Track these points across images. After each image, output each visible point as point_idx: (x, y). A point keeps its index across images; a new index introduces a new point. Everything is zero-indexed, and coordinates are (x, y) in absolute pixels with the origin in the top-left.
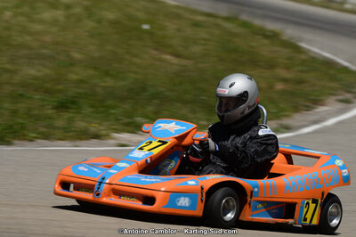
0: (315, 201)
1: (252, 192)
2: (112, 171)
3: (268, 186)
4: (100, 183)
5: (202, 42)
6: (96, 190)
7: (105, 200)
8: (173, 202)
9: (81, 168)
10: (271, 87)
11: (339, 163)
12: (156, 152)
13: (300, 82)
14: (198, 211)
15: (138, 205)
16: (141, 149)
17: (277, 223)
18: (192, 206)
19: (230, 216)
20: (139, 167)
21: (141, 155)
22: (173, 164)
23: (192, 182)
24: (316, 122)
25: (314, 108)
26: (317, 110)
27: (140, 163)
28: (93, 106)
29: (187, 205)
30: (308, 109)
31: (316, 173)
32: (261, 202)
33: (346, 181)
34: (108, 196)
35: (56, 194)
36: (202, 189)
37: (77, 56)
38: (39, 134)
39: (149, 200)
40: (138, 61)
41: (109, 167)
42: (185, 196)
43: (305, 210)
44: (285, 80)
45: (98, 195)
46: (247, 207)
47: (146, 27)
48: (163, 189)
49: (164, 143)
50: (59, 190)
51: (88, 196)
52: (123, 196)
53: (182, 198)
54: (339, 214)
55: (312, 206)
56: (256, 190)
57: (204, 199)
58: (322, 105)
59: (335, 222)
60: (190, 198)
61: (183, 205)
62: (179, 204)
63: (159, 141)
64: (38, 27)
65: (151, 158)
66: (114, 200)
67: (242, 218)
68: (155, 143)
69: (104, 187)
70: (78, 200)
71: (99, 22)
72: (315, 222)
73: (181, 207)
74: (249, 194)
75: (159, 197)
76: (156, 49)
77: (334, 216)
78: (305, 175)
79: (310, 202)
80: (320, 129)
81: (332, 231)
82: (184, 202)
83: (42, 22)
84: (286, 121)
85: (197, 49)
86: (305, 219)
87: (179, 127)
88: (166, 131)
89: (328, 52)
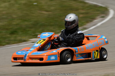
0: (97, 51)
1: (75, 51)
2: (28, 52)
3: (81, 49)
4: (25, 56)
5: (54, 6)
6: (24, 58)
7: (28, 61)
8: (49, 58)
9: (19, 52)
11: (104, 37)
12: (42, 43)
13: (87, 13)
14: (58, 60)
15: (38, 61)
16: (37, 43)
17: (86, 60)
18: (56, 59)
19: (69, 60)
20: (37, 49)
21: (37, 45)
22: (49, 46)
23: (54, 51)
24: (94, 25)
26: (94, 21)
27: (37, 47)
29: (54, 59)
30: (91, 21)
31: (96, 42)
32: (79, 54)
33: (107, 43)
34: (28, 60)
35: (12, 62)
36: (58, 53)
37: (14, 16)
39: (41, 59)
40: (34, 15)
41: (28, 51)
42: (53, 56)
43: (94, 54)
45: (25, 60)
46: (75, 56)
47: (36, 4)
48: (45, 55)
49: (45, 40)
50: (13, 60)
51: (22, 61)
52: (33, 59)
53: (52, 57)
54: (106, 53)
55: (97, 53)
56: (77, 50)
57: (59, 56)
58: (95, 19)
59: (105, 56)
60: (55, 56)
61: (53, 59)
62: (51, 59)
63: (43, 40)
65: (41, 45)
66: (31, 61)
67: (73, 60)
68: (42, 41)
69: (26, 57)
70: (21, 63)
72: (98, 57)
73: (52, 60)
74: (74, 52)
75: (44, 58)
76: (40, 10)
77: (105, 55)
78: (93, 43)
79: (96, 51)
81: (105, 60)
82: (53, 58)
83: (1, 7)
84: (85, 26)
85: (52, 8)
86: (95, 57)
87: (49, 34)
88: (45, 36)
89: (95, 2)
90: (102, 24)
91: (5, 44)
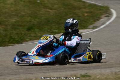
5: (57, 4)
10: (84, 15)
13: (91, 12)
24: (103, 24)
25: (100, 20)
28: (38, 29)
30: (98, 20)
37: (23, 13)
38: (28, 39)
40: (41, 12)
44: (87, 12)
47: (38, 1)
58: (101, 18)
64: (8, 6)
71: (24, 2)
76: (44, 8)
80: (105, 26)
83: (8, 4)
84: (94, 25)
85: (56, 6)
90: (110, 23)
91: (28, 40)
